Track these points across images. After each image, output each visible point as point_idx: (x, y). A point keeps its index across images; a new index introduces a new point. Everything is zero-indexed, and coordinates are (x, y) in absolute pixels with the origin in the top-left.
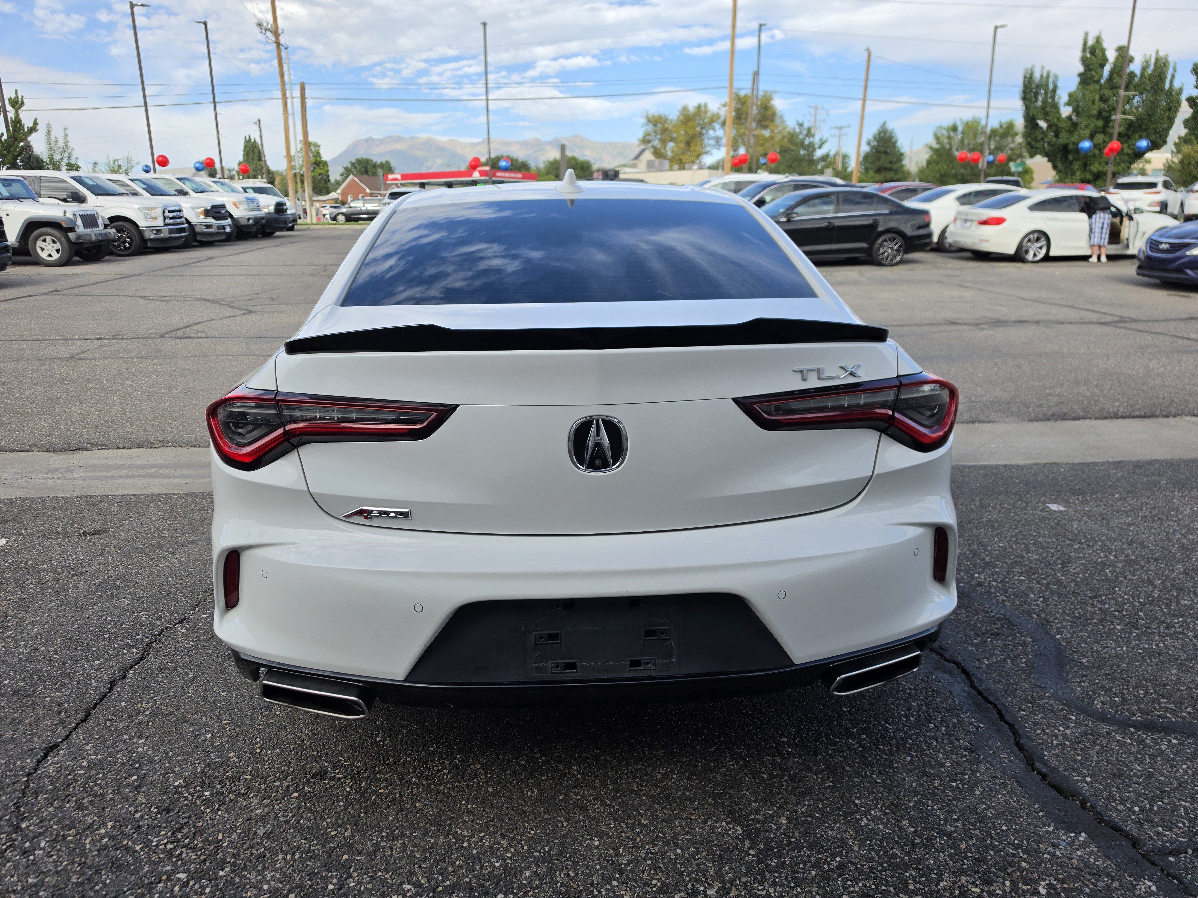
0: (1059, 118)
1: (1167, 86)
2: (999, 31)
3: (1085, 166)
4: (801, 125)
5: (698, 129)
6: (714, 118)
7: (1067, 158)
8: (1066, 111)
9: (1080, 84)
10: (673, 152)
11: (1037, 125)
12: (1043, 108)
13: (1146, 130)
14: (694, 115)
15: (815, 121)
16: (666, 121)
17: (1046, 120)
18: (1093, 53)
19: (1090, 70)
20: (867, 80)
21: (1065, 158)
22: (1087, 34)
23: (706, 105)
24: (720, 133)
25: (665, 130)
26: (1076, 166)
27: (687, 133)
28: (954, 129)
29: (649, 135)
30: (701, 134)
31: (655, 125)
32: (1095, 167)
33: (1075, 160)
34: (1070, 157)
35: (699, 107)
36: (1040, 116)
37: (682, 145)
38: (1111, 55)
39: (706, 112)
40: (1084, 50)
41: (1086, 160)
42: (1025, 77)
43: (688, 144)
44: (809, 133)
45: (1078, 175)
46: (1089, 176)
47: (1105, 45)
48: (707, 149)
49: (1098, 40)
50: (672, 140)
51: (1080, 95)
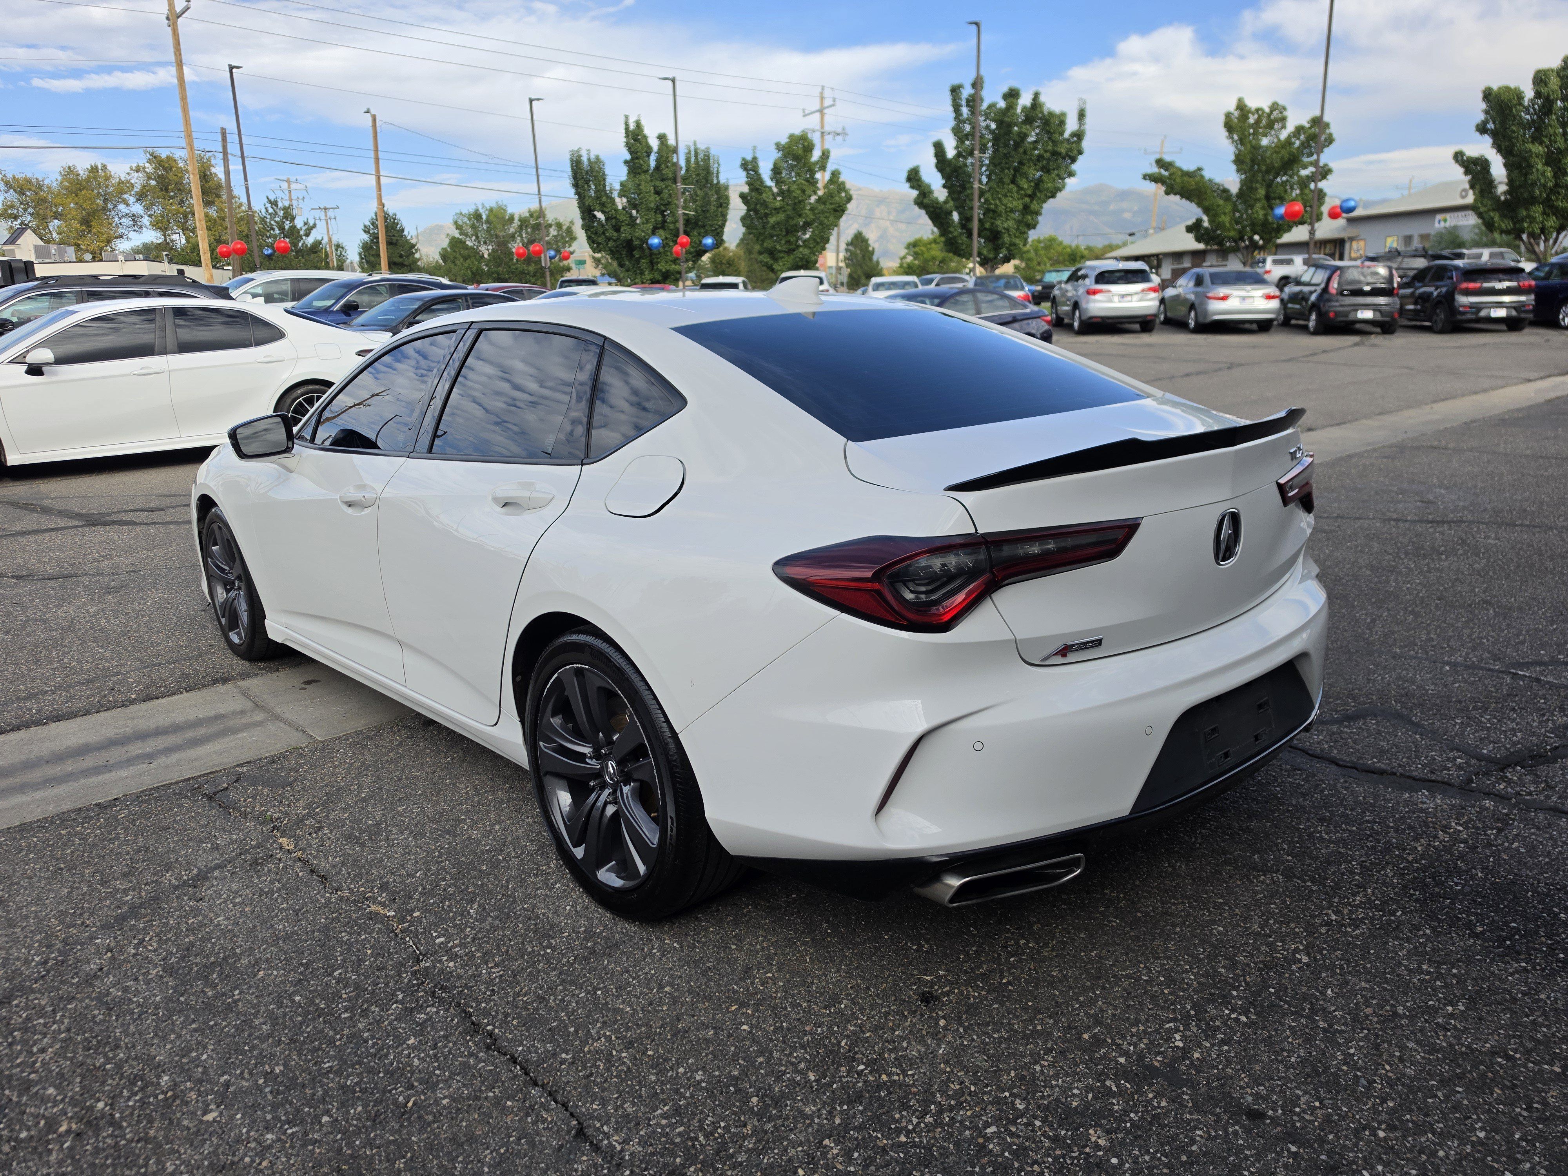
0: (616, 210)
1: (715, 182)
2: (534, 103)
3: (652, 264)
4: (274, 203)
5: (100, 202)
6: (123, 187)
7: (633, 256)
8: (621, 203)
9: (629, 173)
10: (59, 233)
11: (595, 216)
12: (598, 198)
13: (704, 226)
14: (88, 180)
15: (291, 200)
16: (40, 187)
17: (603, 212)
18: (636, 140)
19: (637, 158)
20: (376, 150)
21: (630, 255)
22: (627, 117)
23: (104, 167)
24: (137, 208)
25: (41, 201)
26: (644, 263)
27: (79, 206)
28: (477, 216)
29: (12, 207)
30: (105, 209)
31: (22, 193)
32: (662, 266)
33: (641, 257)
34: (637, 254)
35: (94, 169)
36: (598, 207)
37: (76, 224)
38: (654, 144)
39: (108, 178)
40: (627, 136)
41: (652, 256)
42: (572, 161)
43: (86, 222)
44: (289, 215)
45: (648, 275)
46: (658, 276)
47: (646, 131)
48: (121, 230)
49: (638, 125)
50: (56, 216)
51: (630, 185)
